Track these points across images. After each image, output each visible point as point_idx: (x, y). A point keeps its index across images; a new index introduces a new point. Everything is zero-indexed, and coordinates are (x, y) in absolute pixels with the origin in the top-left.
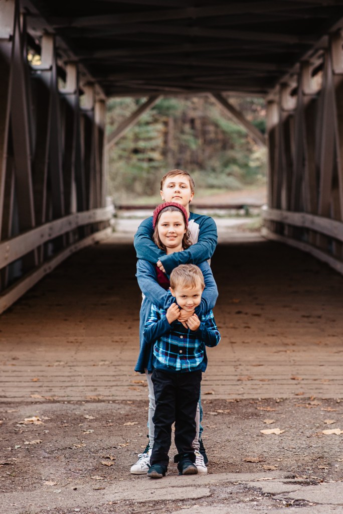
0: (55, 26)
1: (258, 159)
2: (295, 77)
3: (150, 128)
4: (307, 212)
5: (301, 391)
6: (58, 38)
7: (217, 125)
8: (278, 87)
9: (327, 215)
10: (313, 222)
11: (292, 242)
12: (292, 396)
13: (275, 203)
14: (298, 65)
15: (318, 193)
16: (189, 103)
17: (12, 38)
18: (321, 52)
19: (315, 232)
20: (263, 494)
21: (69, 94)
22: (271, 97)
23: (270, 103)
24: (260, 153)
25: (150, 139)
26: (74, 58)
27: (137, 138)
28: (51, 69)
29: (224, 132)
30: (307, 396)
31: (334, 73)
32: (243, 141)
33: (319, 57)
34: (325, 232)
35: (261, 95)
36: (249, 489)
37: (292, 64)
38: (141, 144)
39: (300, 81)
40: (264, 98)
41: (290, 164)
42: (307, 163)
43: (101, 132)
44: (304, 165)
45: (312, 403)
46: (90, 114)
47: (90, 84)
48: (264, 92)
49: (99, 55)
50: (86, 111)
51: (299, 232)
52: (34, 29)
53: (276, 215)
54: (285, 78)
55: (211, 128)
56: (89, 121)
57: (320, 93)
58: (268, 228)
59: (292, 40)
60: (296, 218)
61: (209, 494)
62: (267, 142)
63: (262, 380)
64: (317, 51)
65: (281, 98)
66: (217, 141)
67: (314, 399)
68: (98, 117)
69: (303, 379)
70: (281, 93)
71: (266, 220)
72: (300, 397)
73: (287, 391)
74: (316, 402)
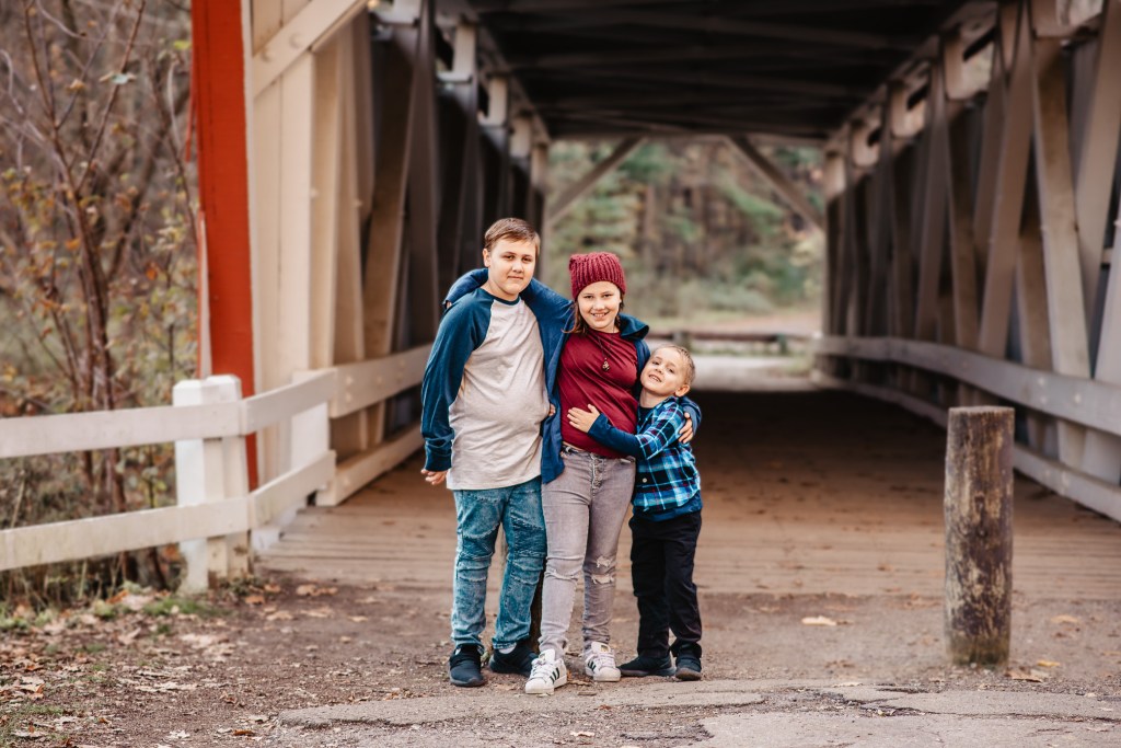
0: (482, 10)
1: (806, 254)
2: (878, 110)
3: (616, 201)
4: (894, 334)
5: (896, 586)
6: (484, 32)
7: (730, 203)
8: (846, 128)
9: (930, 336)
10: (905, 352)
11: (867, 390)
12: (880, 593)
13: (836, 325)
14: (883, 89)
15: (914, 302)
16: (682, 162)
17: (417, 23)
18: (924, 65)
19: (908, 368)
20: (845, 702)
21: (493, 127)
22: (833, 145)
23: (832, 155)
24: (813, 242)
25: (613, 221)
26: (504, 66)
27: (592, 219)
28: (470, 81)
29: (742, 215)
30: (905, 593)
31: (947, 98)
32: (776, 230)
33: (921, 75)
34: (928, 365)
35: (815, 142)
36: (823, 696)
37: (873, 86)
38: (599, 230)
39: (885, 118)
40: (819, 147)
41: (865, 258)
42: (895, 253)
43: (540, 198)
44: (890, 257)
45: (914, 603)
46: (523, 165)
47: (526, 115)
48: (820, 136)
49: (547, 62)
50: (517, 159)
51: (880, 370)
52: (445, 14)
53: (837, 345)
54: (860, 112)
55: (720, 207)
56: (521, 176)
57: (921, 136)
58: (824, 370)
59: (876, 43)
60: (874, 348)
61: (760, 700)
62: (825, 222)
63: (828, 570)
64: (917, 63)
65: (850, 147)
66: (729, 230)
67: (917, 598)
68: (536, 174)
69: (898, 570)
70: (851, 138)
71: (818, 356)
72: (894, 594)
73: (873, 585)
74: (920, 602)
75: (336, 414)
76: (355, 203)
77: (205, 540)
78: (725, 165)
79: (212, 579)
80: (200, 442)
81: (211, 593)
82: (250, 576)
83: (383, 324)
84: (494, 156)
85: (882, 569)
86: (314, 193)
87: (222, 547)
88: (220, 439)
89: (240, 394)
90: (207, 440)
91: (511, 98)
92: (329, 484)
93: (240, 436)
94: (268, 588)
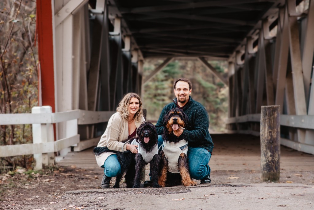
0: (123, 12)
1: (223, 94)
2: (244, 47)
3: (164, 83)
4: (250, 113)
5: (248, 168)
6: (123, 20)
7: (200, 84)
8: (234, 53)
10: (253, 118)
11: (242, 132)
13: (232, 114)
14: (245, 39)
15: (255, 102)
16: (185, 71)
17: (103, 13)
18: (258, 31)
21: (126, 51)
22: (231, 59)
23: (230, 63)
24: (225, 91)
25: (164, 89)
26: (130, 33)
27: (157, 88)
28: (119, 35)
29: (204, 87)
31: (264, 39)
32: (214, 92)
33: (257, 35)
35: (225, 59)
37: (242, 39)
38: (159, 92)
39: (246, 49)
40: (227, 60)
41: (241, 93)
42: (250, 89)
43: (140, 77)
44: (248, 91)
46: (135, 65)
47: (136, 50)
48: (227, 57)
50: (134, 63)
52: (111, 14)
53: (232, 120)
54: (239, 48)
55: (197, 85)
56: (135, 69)
58: (229, 129)
59: (242, 23)
60: (243, 119)
62: (229, 84)
63: (228, 165)
64: (255, 30)
65: (236, 60)
66: (200, 93)
67: (254, 171)
68: (139, 70)
69: (248, 165)
70: (236, 57)
71: (227, 125)
72: (247, 170)
73: (241, 168)
74: (254, 172)
75: (80, 123)
76: (85, 63)
77: (41, 154)
78: (198, 72)
79: (44, 166)
80: (40, 125)
81: (43, 170)
82: (54, 166)
83: (93, 102)
84: (127, 61)
85: (244, 164)
86: (73, 57)
87: (46, 156)
88: (46, 124)
89: (52, 112)
90: (42, 124)
91: (132, 44)
92: (78, 144)
93: (52, 124)
94: (60, 169)
